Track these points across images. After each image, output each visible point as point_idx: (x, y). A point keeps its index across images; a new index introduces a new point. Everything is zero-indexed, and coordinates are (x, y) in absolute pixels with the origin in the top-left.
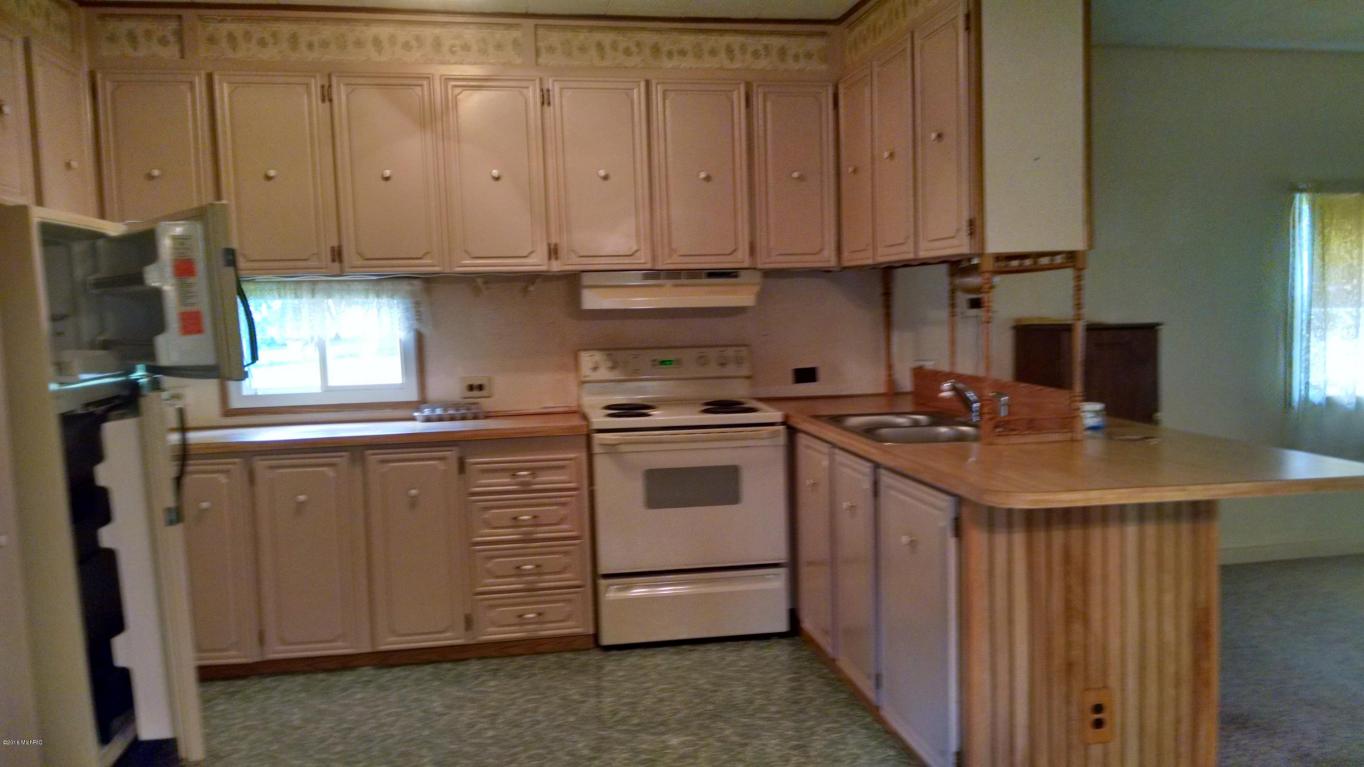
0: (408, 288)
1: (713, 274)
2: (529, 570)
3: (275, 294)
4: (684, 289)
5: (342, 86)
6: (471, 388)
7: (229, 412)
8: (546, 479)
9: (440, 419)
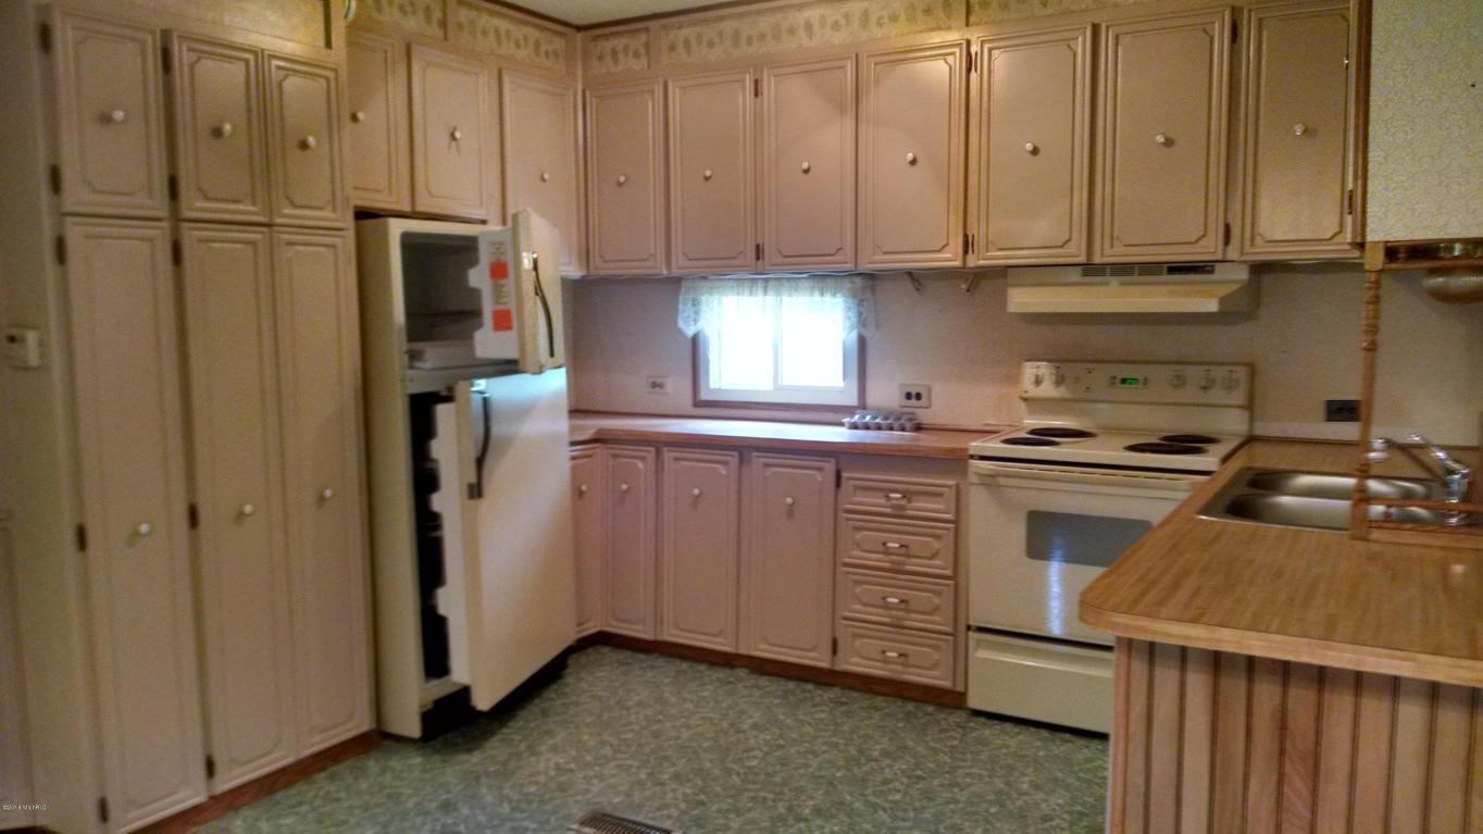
0: (849, 285)
1: (1176, 269)
2: (893, 603)
3: (747, 291)
4: (1132, 288)
5: (772, 78)
6: (909, 396)
7: (698, 403)
8: (921, 505)
9: (867, 427)
